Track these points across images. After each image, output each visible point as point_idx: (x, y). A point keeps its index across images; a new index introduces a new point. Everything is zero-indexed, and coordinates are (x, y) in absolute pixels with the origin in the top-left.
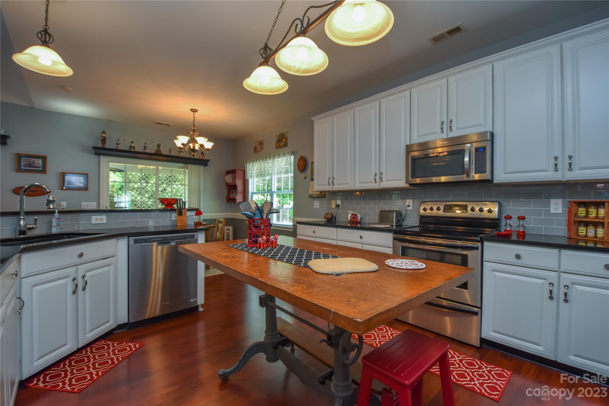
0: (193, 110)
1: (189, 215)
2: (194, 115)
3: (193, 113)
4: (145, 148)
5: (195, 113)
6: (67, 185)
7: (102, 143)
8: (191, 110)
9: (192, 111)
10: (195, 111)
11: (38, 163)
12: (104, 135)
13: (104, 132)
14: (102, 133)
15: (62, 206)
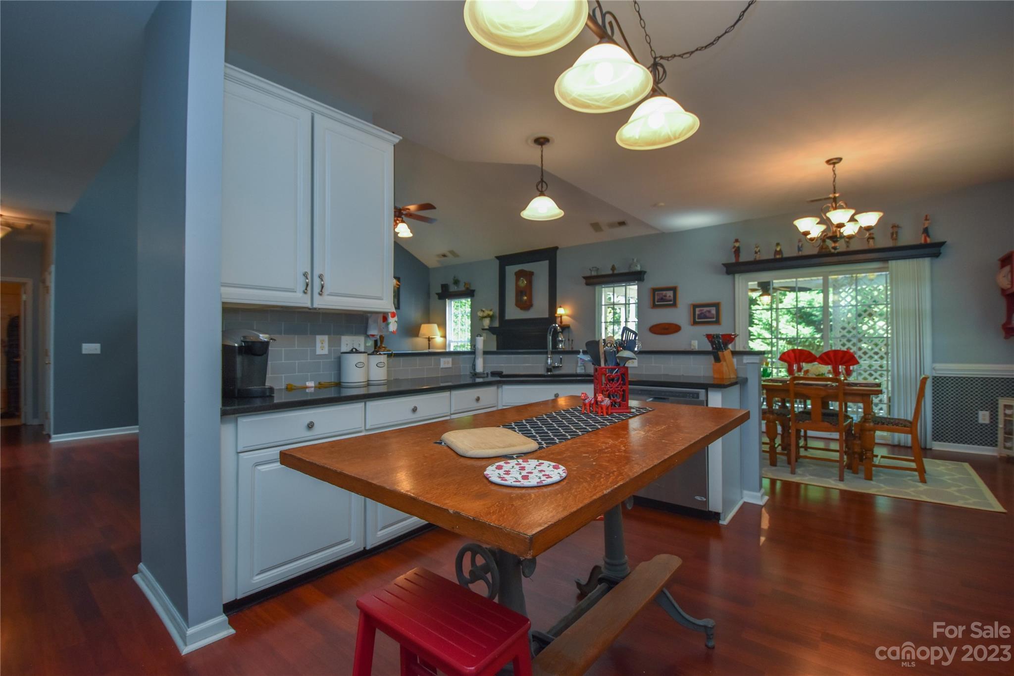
0: (832, 162)
1: (748, 361)
2: (834, 171)
3: (832, 166)
4: (799, 249)
5: (837, 165)
6: (698, 319)
7: (735, 256)
8: (828, 162)
9: (830, 164)
10: (834, 161)
11: (670, 296)
12: (737, 245)
13: (737, 241)
14: (734, 242)
15: (693, 346)
